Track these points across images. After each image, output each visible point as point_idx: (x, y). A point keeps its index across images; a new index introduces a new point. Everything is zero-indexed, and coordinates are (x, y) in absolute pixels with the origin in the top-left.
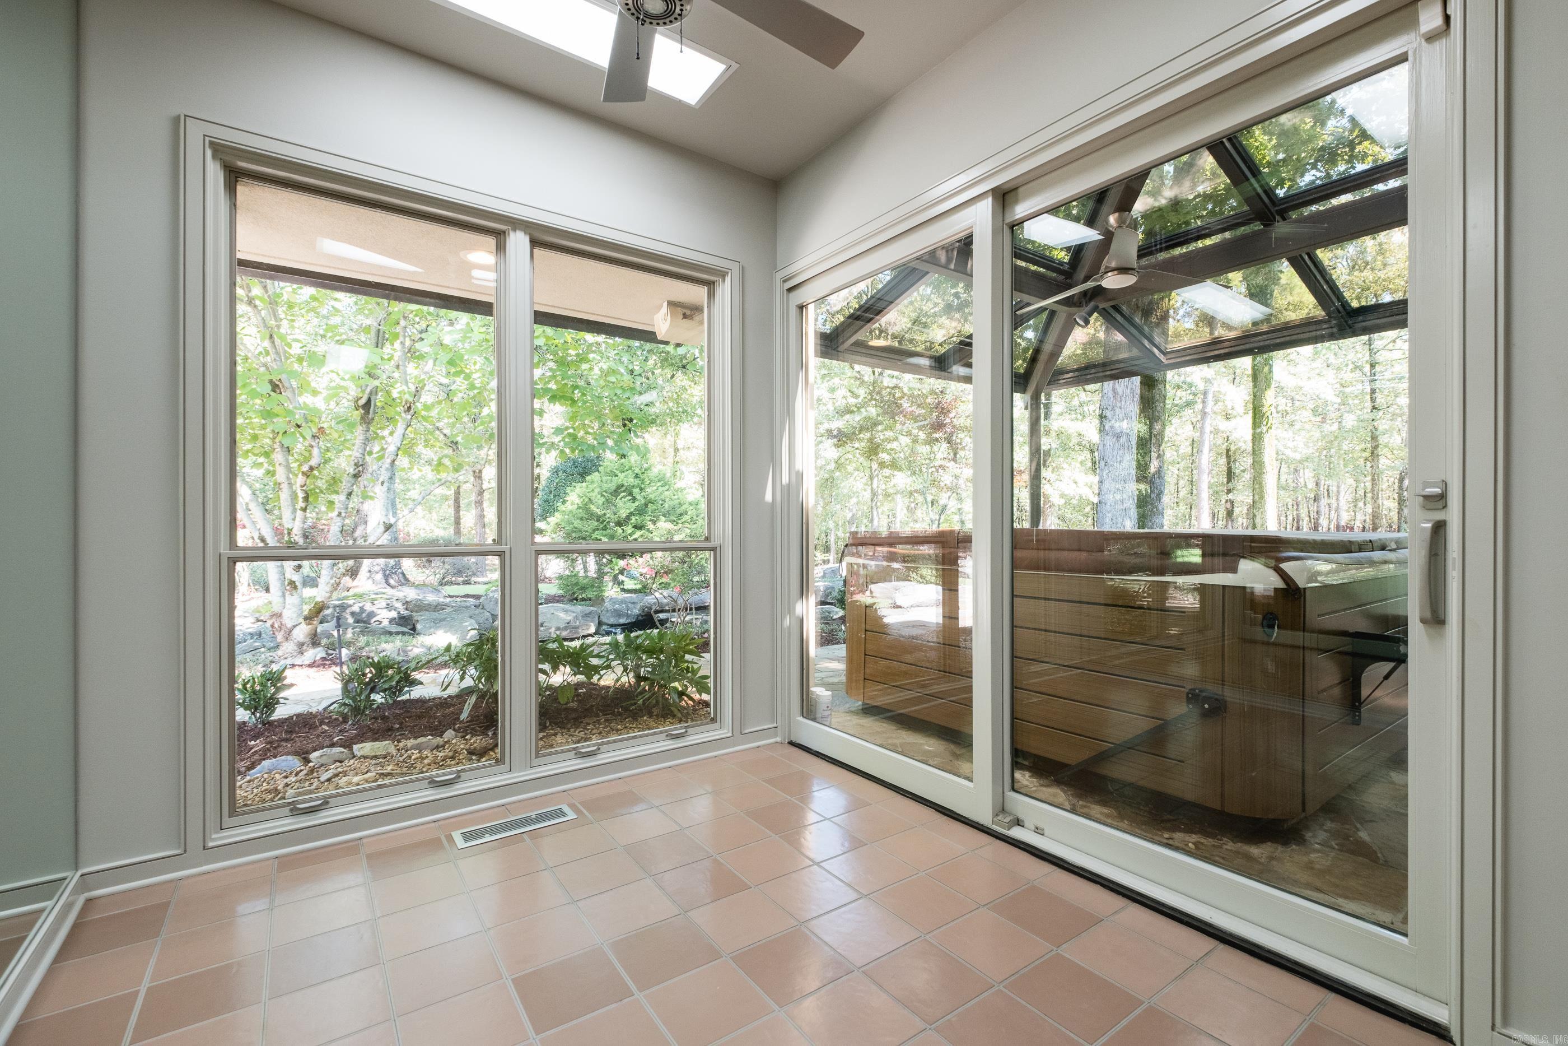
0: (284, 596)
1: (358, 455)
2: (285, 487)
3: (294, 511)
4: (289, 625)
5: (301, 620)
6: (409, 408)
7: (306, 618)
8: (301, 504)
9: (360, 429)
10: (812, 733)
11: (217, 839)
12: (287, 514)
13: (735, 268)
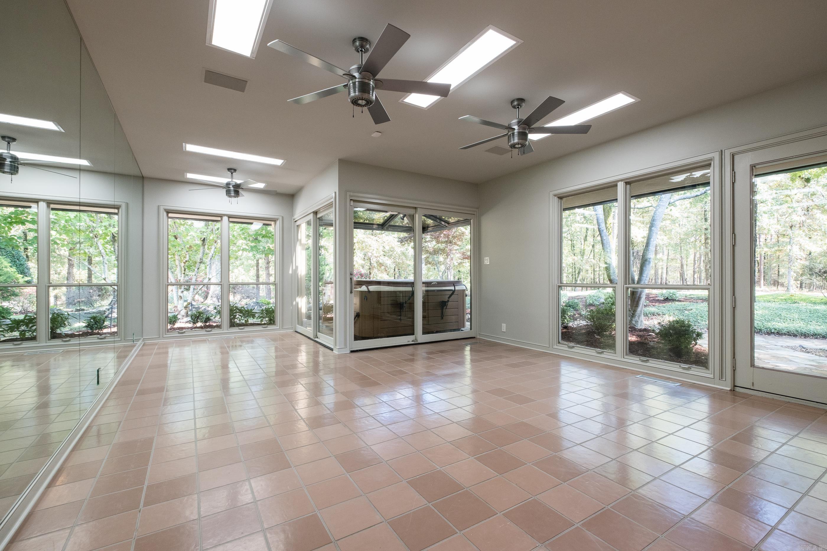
0: (178, 301)
1: (201, 256)
2: (178, 266)
3: (181, 274)
4: (180, 310)
5: (183, 308)
6: (216, 242)
7: (185, 308)
8: (183, 272)
9: (202, 248)
10: (300, 329)
11: (165, 336)
12: (179, 275)
13: (281, 218)
